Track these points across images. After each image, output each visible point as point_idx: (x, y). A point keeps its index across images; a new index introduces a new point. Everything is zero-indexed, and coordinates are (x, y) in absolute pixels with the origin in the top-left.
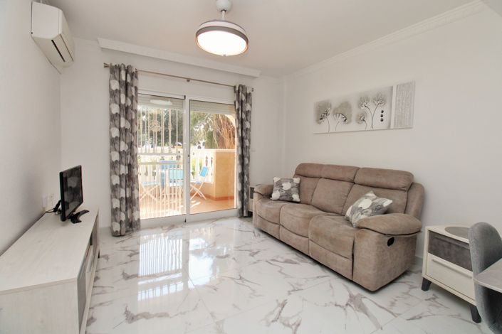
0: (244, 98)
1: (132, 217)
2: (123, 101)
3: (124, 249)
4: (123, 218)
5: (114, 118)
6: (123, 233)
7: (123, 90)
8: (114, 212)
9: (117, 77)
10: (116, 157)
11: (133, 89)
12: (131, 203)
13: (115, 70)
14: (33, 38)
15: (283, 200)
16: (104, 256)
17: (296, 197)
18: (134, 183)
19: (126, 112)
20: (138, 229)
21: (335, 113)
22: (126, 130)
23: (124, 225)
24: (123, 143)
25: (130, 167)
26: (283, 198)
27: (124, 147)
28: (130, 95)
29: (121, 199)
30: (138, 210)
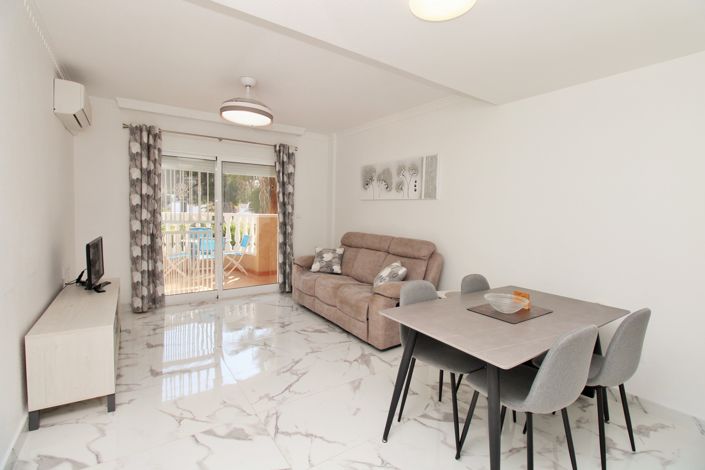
0: (285, 159)
1: (155, 292)
2: (145, 166)
3: (147, 324)
4: (145, 293)
5: (134, 184)
6: (145, 309)
7: (144, 153)
8: (135, 286)
9: (138, 138)
10: (137, 226)
11: (156, 152)
12: (153, 276)
13: (135, 131)
14: (55, 114)
15: (323, 272)
16: (125, 331)
17: (337, 269)
18: (157, 254)
19: (149, 177)
20: (162, 306)
21: (379, 180)
22: (148, 196)
23: (146, 301)
24: (144, 212)
25: (153, 237)
26: (322, 270)
27: (145, 215)
28: (152, 158)
29: (143, 273)
30: (163, 285)
